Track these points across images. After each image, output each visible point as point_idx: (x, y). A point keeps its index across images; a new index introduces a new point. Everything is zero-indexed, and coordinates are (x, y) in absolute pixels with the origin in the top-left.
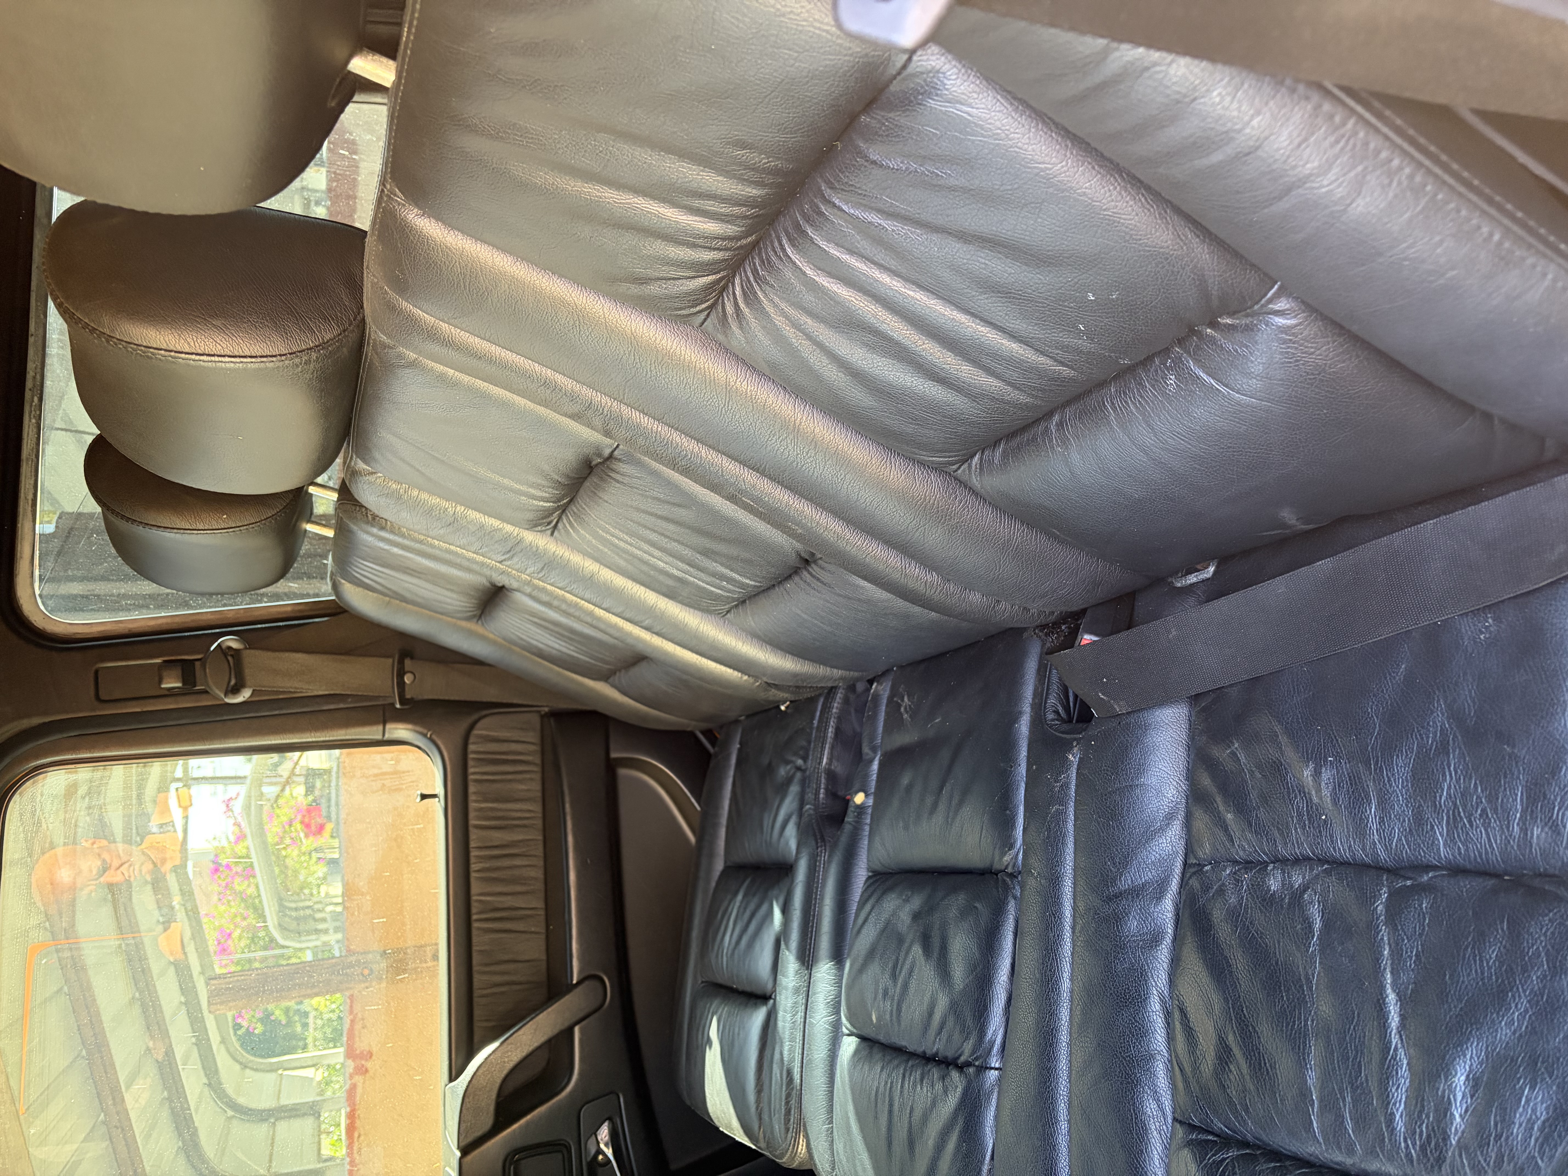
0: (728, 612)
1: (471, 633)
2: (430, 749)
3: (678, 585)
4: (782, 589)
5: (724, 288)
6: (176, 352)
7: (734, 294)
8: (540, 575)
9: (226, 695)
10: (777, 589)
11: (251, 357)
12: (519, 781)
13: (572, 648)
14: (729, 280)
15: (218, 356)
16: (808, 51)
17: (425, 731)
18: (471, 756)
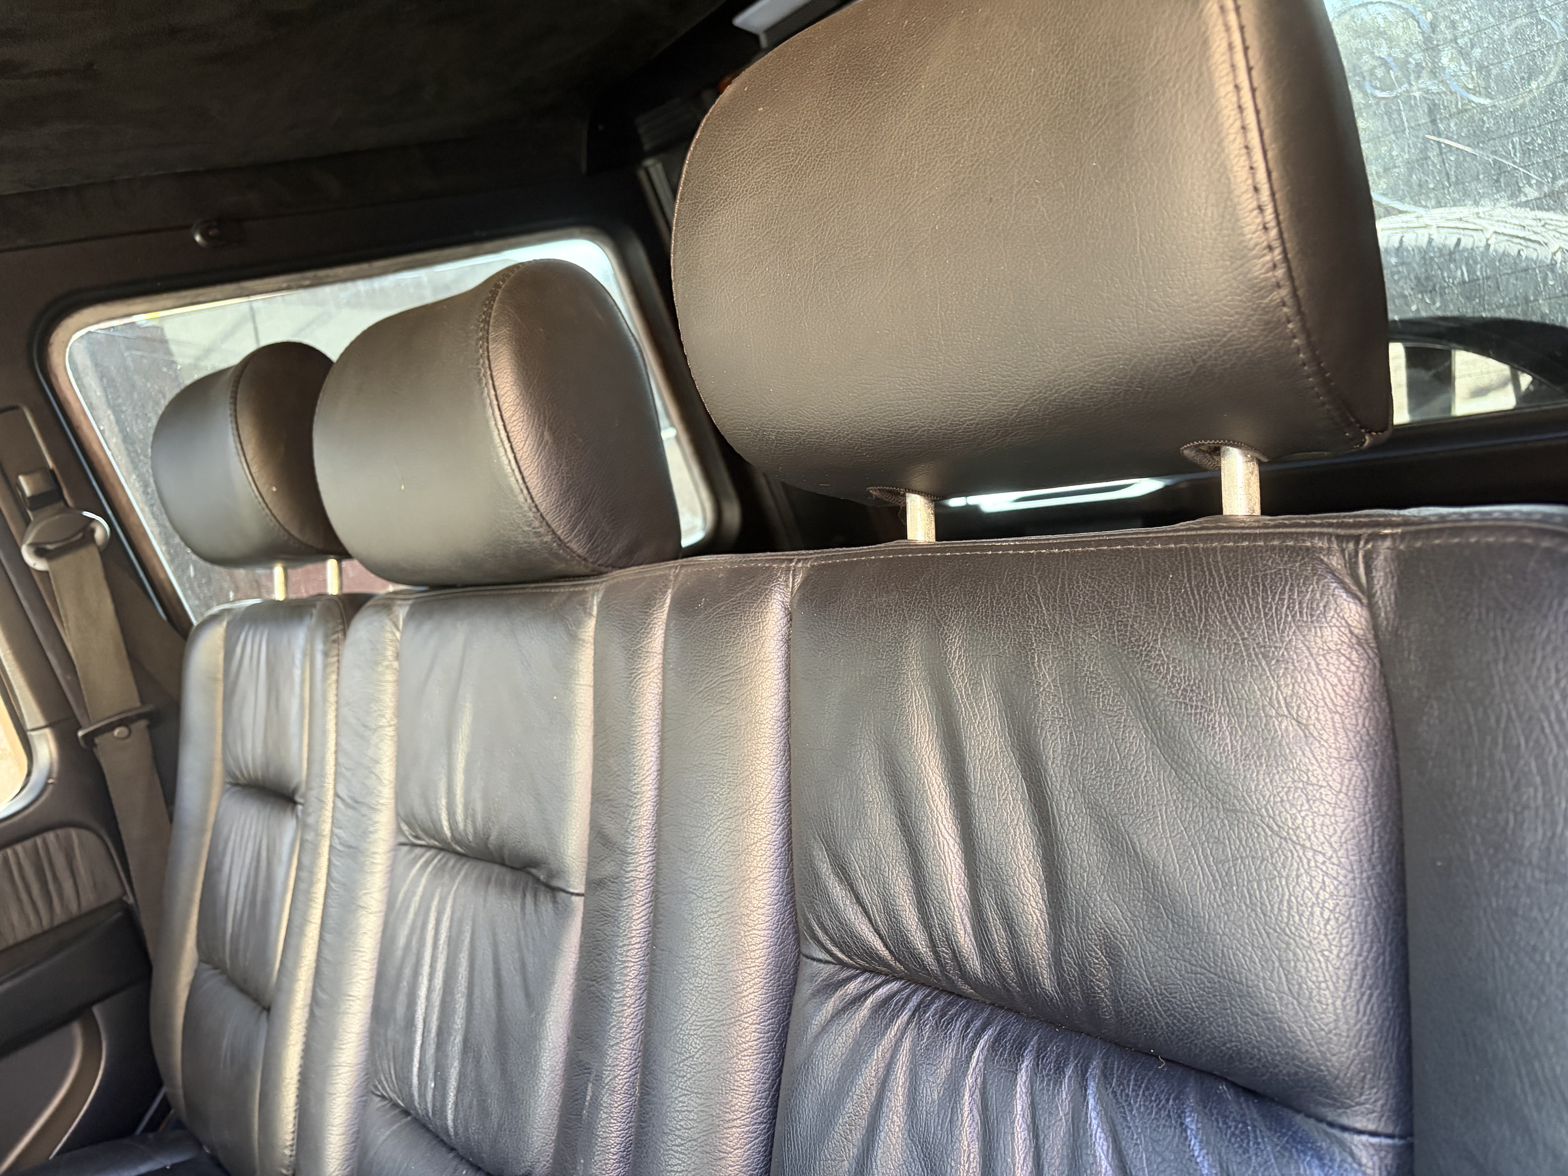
0: (383, 1097)
1: (208, 781)
2: (32, 789)
3: (401, 1022)
4: (455, 1163)
5: (876, 973)
6: (498, 405)
7: (877, 987)
8: (339, 847)
9: (31, 545)
10: (451, 1155)
11: (523, 478)
12: (22, 911)
13: (239, 908)
14: (892, 975)
15: (511, 447)
16: (1299, 1003)
17: (55, 775)
18: (39, 840)
